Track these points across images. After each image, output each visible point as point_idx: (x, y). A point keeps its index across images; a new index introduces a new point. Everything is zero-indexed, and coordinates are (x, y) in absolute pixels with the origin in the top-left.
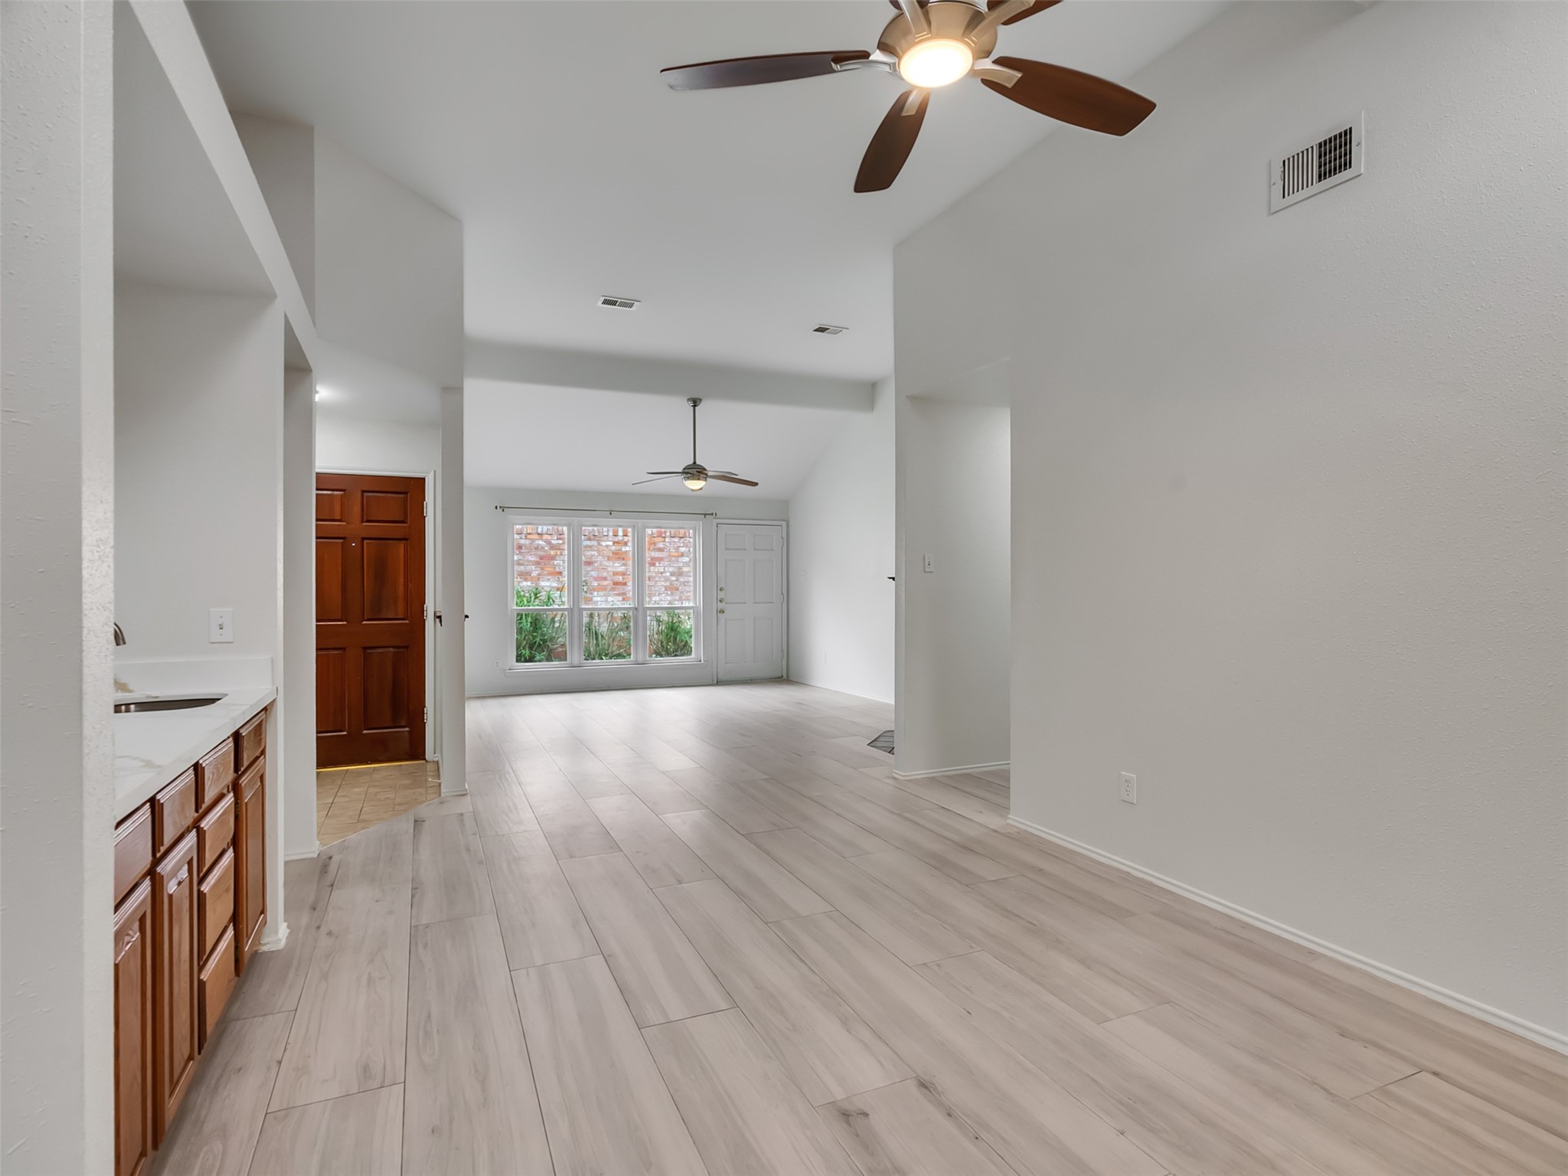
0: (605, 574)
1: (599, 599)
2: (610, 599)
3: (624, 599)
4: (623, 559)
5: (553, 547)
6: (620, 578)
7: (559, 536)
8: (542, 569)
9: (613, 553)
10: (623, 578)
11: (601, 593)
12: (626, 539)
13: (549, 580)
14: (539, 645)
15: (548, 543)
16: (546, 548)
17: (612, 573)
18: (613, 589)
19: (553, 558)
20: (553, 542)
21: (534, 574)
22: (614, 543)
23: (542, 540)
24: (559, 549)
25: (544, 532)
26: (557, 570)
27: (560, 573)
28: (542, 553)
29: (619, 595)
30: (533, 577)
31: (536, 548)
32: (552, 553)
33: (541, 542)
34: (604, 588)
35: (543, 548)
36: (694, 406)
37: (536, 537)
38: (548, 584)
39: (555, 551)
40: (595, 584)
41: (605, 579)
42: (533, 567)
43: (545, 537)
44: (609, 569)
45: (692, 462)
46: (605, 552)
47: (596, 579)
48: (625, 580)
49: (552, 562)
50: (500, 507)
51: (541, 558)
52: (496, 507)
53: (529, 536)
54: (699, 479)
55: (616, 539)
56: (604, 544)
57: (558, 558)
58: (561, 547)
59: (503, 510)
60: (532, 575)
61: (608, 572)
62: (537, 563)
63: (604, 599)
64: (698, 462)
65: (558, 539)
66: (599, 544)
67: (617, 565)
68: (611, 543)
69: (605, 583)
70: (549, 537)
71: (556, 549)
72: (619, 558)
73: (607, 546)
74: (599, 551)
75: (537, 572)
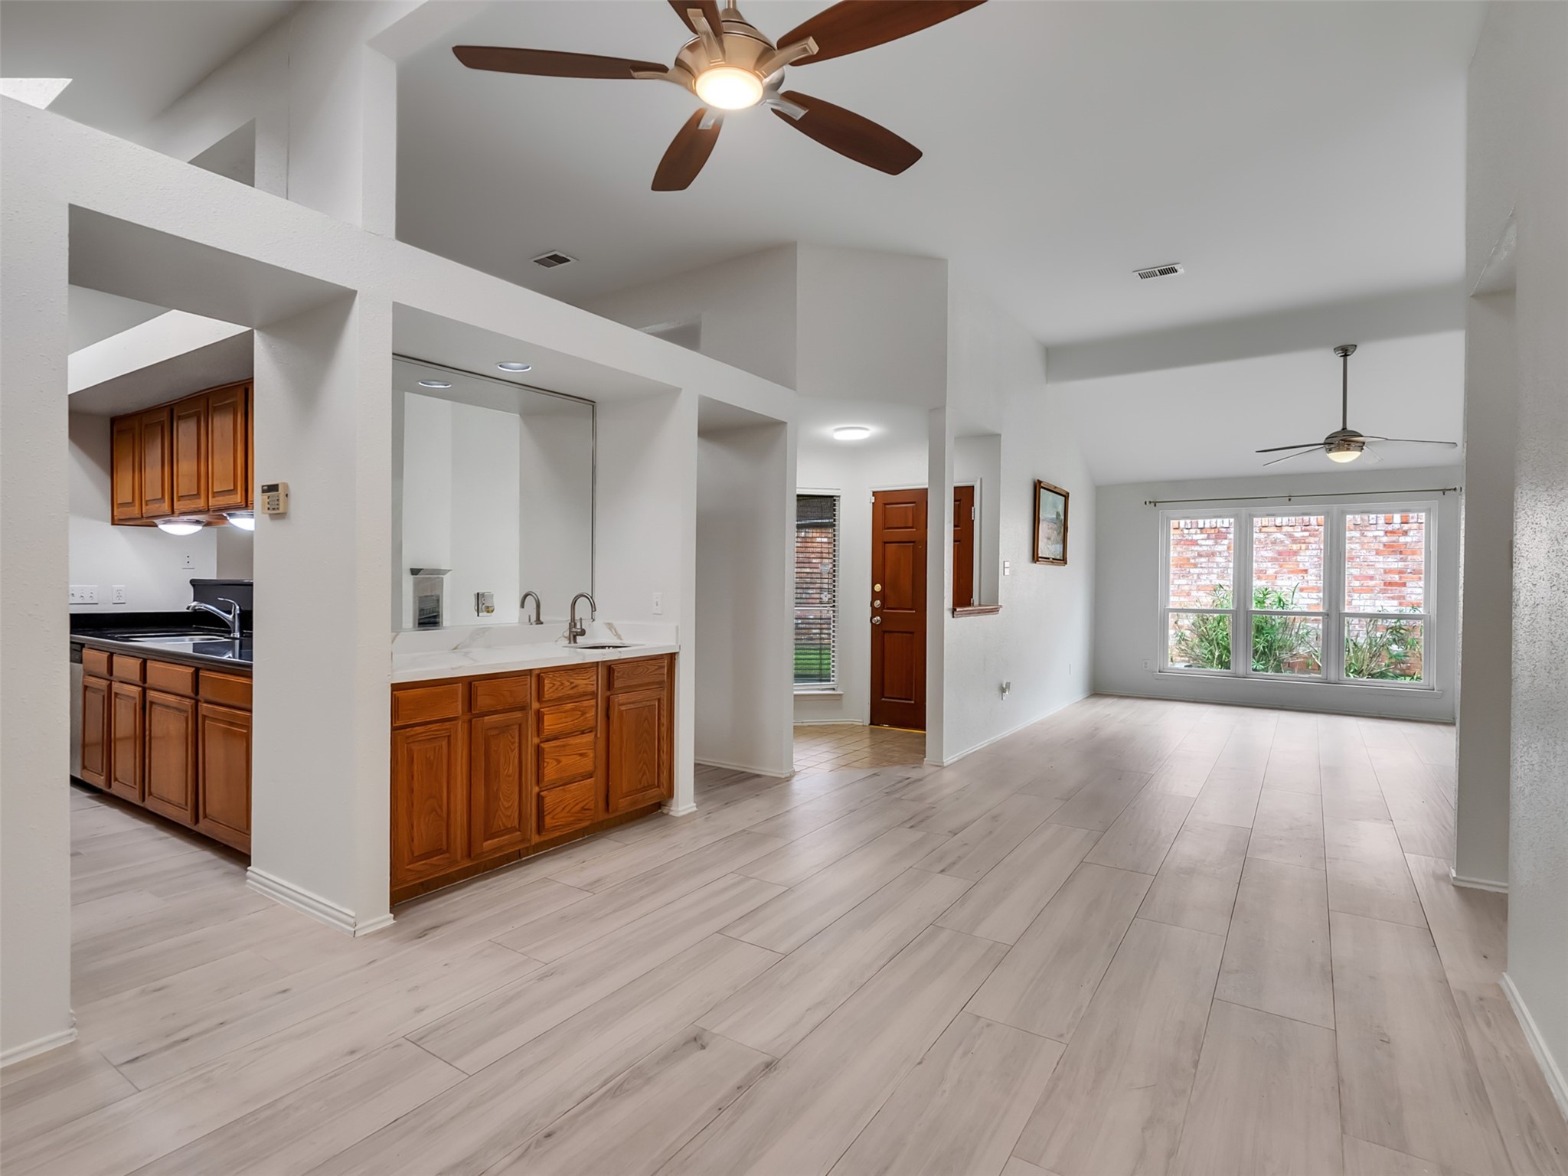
0: (1371, 572)
1: (1362, 603)
2: (1378, 603)
3: (1401, 604)
4: (1401, 553)
5: (1295, 541)
6: (1396, 578)
7: (1304, 528)
8: (1281, 566)
9: (1385, 545)
10: (1400, 578)
12: (1406, 527)
13: (1289, 578)
14: (1264, 653)
15: (1290, 536)
16: (1287, 542)
17: (1382, 570)
18: (1383, 591)
19: (1296, 553)
20: (1296, 535)
21: (1270, 572)
22: (1386, 532)
23: (1280, 532)
24: (1304, 543)
25: (1284, 524)
26: (1301, 567)
27: (1306, 571)
28: (1281, 548)
29: (1393, 598)
30: (1268, 576)
31: (1274, 543)
32: (1295, 547)
33: (1279, 536)
34: (1370, 590)
35: (1282, 542)
37: (1274, 529)
38: (1288, 583)
39: (1299, 545)
40: (1357, 584)
41: (1372, 578)
42: (1269, 564)
43: (1285, 529)
44: (1378, 565)
46: (1372, 545)
47: (1356, 578)
48: (1404, 580)
49: (1294, 558)
50: (1150, 502)
51: (1280, 553)
52: (1145, 503)
53: (1264, 529)
55: (1390, 528)
56: (1370, 534)
57: (1302, 554)
58: (1307, 541)
60: (1268, 573)
61: (1377, 569)
62: (1273, 560)
63: (1369, 602)
65: (1302, 531)
66: (1362, 535)
67: (1390, 560)
68: (1382, 533)
69: (1372, 583)
70: (1290, 529)
71: (1300, 543)
72: (1393, 551)
73: (1375, 537)
74: (1362, 544)
75: (1274, 570)
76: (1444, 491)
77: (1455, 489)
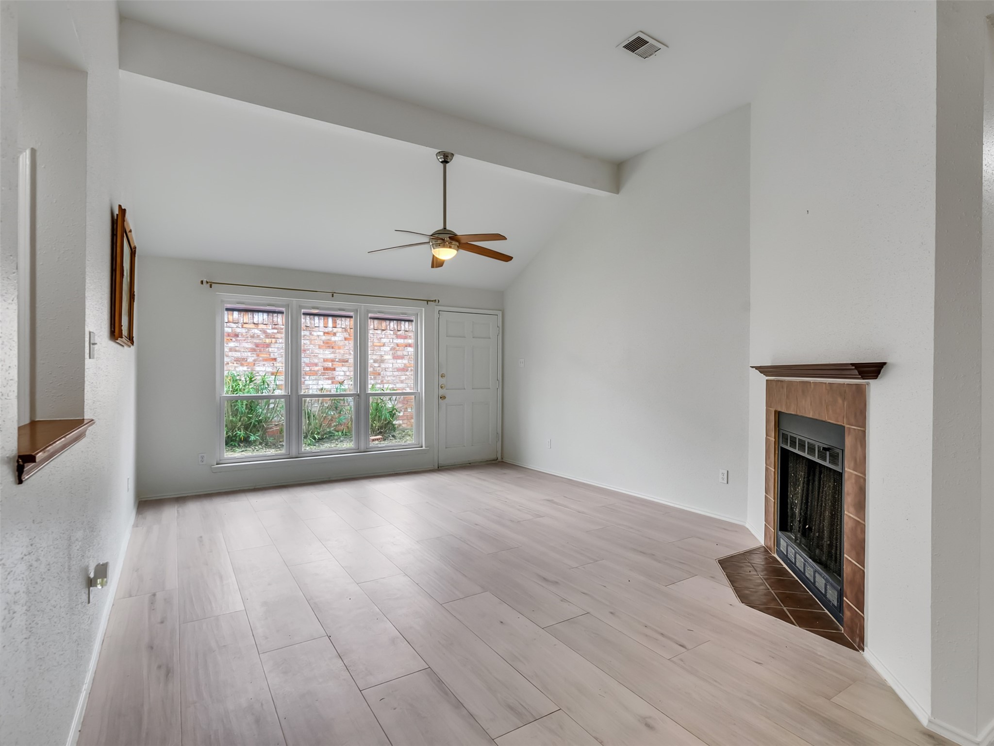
0: (316, 361)
1: (310, 382)
2: (320, 382)
3: (333, 383)
4: (333, 348)
5: (268, 336)
6: (330, 365)
7: (273, 326)
8: (258, 356)
9: (323, 342)
10: (332, 365)
11: (313, 377)
12: (335, 330)
13: (264, 365)
14: (255, 426)
15: (264, 332)
16: (261, 336)
17: (322, 359)
18: (323, 374)
19: (268, 345)
20: (268, 331)
21: (250, 360)
22: (324, 333)
23: (257, 328)
24: (274, 338)
25: (260, 322)
26: (272, 356)
27: (275, 359)
28: (258, 341)
29: (328, 379)
30: (249, 363)
31: (252, 337)
32: (268, 341)
33: (256, 331)
34: (315, 373)
35: (258, 336)
36: (445, 162)
37: (252, 326)
38: (263, 369)
39: (270, 340)
40: (307, 369)
41: (316, 365)
42: (249, 354)
43: (261, 326)
44: (320, 356)
45: (441, 227)
46: (316, 341)
47: (307, 365)
48: (334, 366)
49: (267, 349)
50: (207, 282)
51: (257, 345)
52: (202, 282)
53: (245, 326)
54: (450, 247)
55: (326, 330)
56: (315, 334)
57: (272, 346)
58: (276, 336)
59: (211, 287)
60: (248, 360)
61: (319, 359)
62: (253, 350)
63: (315, 382)
64: (448, 228)
65: (273, 329)
66: (311, 334)
67: (327, 352)
68: (322, 334)
69: (316, 368)
70: (264, 327)
71: (271, 338)
72: (329, 346)
73: (318, 336)
74: (311, 340)
75: (253, 358)
76: (428, 301)
77: (435, 300)
